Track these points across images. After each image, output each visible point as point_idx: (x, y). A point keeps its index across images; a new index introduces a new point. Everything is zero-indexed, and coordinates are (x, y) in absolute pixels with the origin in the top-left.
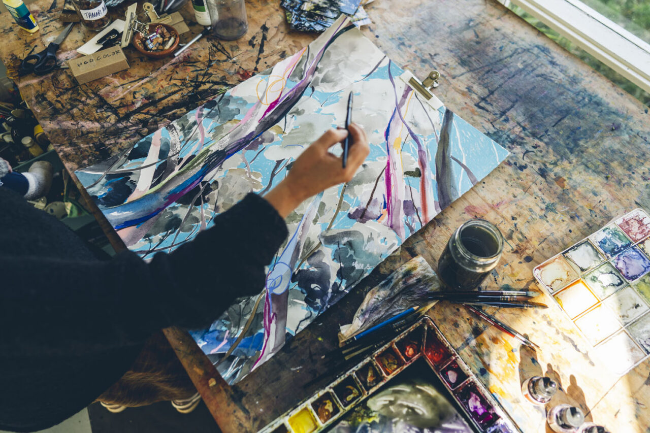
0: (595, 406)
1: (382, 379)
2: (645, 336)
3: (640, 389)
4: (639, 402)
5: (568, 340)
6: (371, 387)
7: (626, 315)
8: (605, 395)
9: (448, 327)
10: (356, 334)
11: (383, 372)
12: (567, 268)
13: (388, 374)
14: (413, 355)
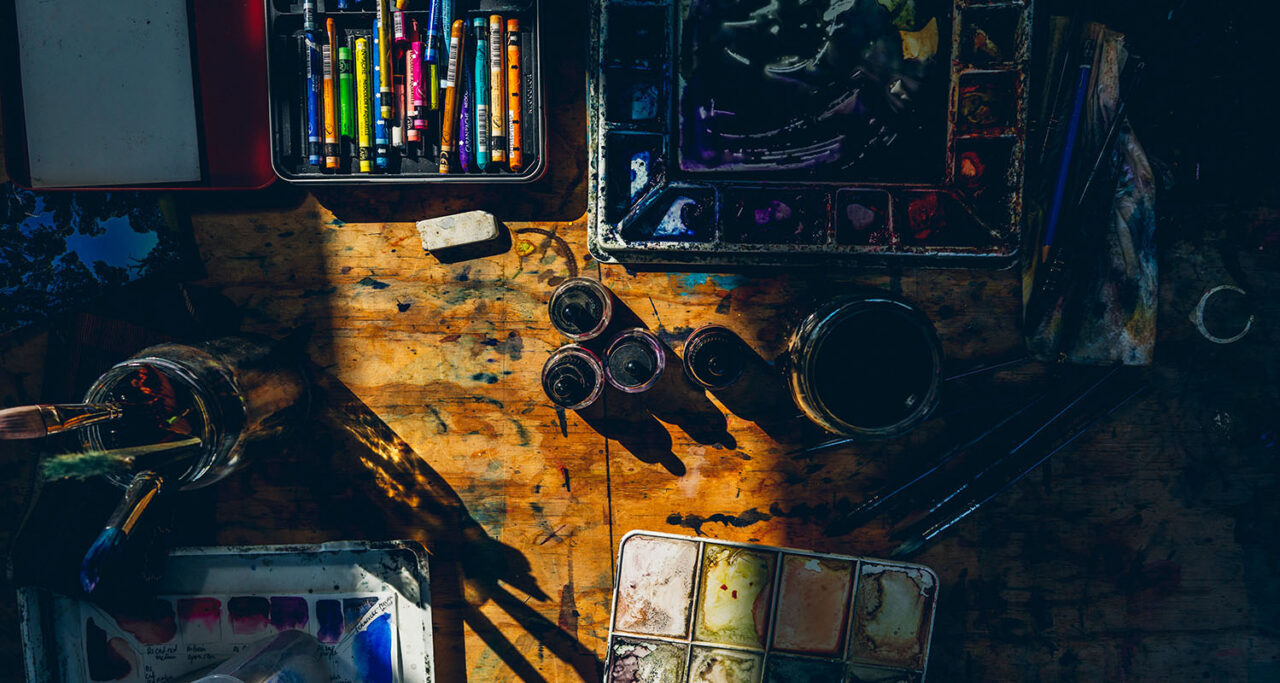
0: (607, 451)
1: (964, 61)
2: (645, 671)
3: (570, 565)
4: (552, 542)
5: (747, 517)
6: (964, 24)
7: (708, 676)
8: (609, 487)
9: (956, 290)
10: (1093, 74)
11: (976, 71)
12: (884, 652)
13: (965, 81)
14: (959, 168)
